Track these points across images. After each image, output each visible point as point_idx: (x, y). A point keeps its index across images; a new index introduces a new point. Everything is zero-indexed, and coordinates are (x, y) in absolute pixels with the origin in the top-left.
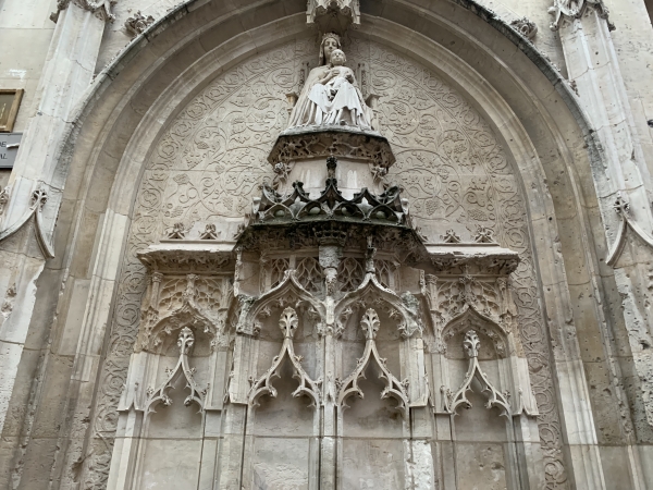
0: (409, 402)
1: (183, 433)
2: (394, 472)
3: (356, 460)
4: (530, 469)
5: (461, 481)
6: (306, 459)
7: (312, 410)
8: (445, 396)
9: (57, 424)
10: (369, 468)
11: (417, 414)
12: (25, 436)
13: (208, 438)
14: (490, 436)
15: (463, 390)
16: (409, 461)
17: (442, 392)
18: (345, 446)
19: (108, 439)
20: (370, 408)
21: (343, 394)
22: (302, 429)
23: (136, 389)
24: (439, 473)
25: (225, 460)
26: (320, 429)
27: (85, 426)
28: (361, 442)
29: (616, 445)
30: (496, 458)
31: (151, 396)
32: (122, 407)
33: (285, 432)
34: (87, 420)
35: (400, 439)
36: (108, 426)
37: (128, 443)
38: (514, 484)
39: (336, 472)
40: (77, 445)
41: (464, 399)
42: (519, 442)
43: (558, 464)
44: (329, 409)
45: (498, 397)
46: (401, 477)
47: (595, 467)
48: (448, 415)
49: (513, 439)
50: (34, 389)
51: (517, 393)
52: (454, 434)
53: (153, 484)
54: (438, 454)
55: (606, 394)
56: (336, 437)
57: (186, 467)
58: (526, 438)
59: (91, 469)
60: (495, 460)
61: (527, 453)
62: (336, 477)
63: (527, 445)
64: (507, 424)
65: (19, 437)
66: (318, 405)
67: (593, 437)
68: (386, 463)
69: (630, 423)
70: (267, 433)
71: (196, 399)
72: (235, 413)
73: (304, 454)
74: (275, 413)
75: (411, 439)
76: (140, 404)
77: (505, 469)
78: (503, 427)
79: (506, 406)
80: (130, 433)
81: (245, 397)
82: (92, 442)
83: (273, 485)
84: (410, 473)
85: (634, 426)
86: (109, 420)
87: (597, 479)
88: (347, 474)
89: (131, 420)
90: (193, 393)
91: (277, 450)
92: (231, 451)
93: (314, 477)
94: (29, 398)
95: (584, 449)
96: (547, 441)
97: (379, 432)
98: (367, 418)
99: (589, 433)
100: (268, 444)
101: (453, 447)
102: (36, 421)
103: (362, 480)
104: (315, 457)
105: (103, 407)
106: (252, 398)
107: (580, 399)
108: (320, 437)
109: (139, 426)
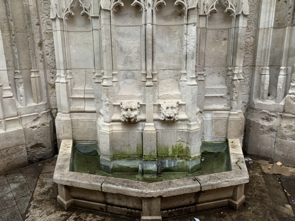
0: (188, 7)
1: (83, 29)
2: (179, 40)
3: (162, 35)
4: (239, 39)
5: (207, 46)
6: (139, 35)
7: (141, 13)
8: (205, 6)
9: (25, 26)
10: (167, 38)
11: (191, 12)
12: (12, 31)
13: (94, 30)
14: (224, 26)
15: (215, 4)
16: (185, 34)
17: (204, 4)
18: (157, 29)
19: (50, 33)
20: (169, 11)
21: (156, 3)
22: (137, 22)
23: (56, 8)
24: (199, 42)
25: (103, 36)
26: (145, 21)
27: (38, 27)
28: (164, 27)
29: (281, 28)
30: (225, 35)
31: (65, 11)
32: (52, 17)
33: (129, 24)
34: (38, 24)
35: (182, 25)
36: (48, 27)
37: (59, 33)
38: (231, 46)
39: (153, 40)
40: (37, 35)
41: (214, 8)
42: (237, 28)
43: (252, 38)
44: (149, 10)
45: (231, 7)
46: (182, 42)
47: (268, 38)
48: (206, 16)
49: (234, 26)
50: (8, 8)
51: (241, 3)
52: (207, 25)
53: (75, 51)
54: (199, 33)
55: (284, 3)
56: (152, 24)
57: (87, 44)
58: (240, 25)
59: (46, 46)
60: (224, 37)
61: (239, 32)
62: (153, 42)
63: (240, 28)
64: (233, 20)
65: (9, 31)
66: (144, 10)
67: (272, 24)
68: (175, 36)
69: (292, 16)
70: (121, 24)
71: (86, 12)
72: (105, 14)
73: (138, 33)
74: (123, 15)
75: (187, 24)
76: (60, 15)
77: (228, 40)
78: (231, 21)
79: (234, 11)
80: (59, 28)
81: (109, 7)
82: (43, 34)
83: (126, 47)
84: (185, 39)
85: (293, 17)
86: (48, 24)
87: (268, 43)
88: (158, 41)
89: (58, 22)
90: (84, 9)
91: (126, 32)
92: (105, 32)
93: (143, 42)
94: (7, 13)
95: (266, 30)
96: (249, 28)
97: (173, 22)
98: (167, 16)
99: (270, 23)
100: (122, 29)
101: (206, 31)
102: (14, 25)
103: (164, 44)
104: (143, 33)
105: (44, 19)
106: (112, 7)
107: (271, 6)
108: (145, 25)
109: (62, 25)
